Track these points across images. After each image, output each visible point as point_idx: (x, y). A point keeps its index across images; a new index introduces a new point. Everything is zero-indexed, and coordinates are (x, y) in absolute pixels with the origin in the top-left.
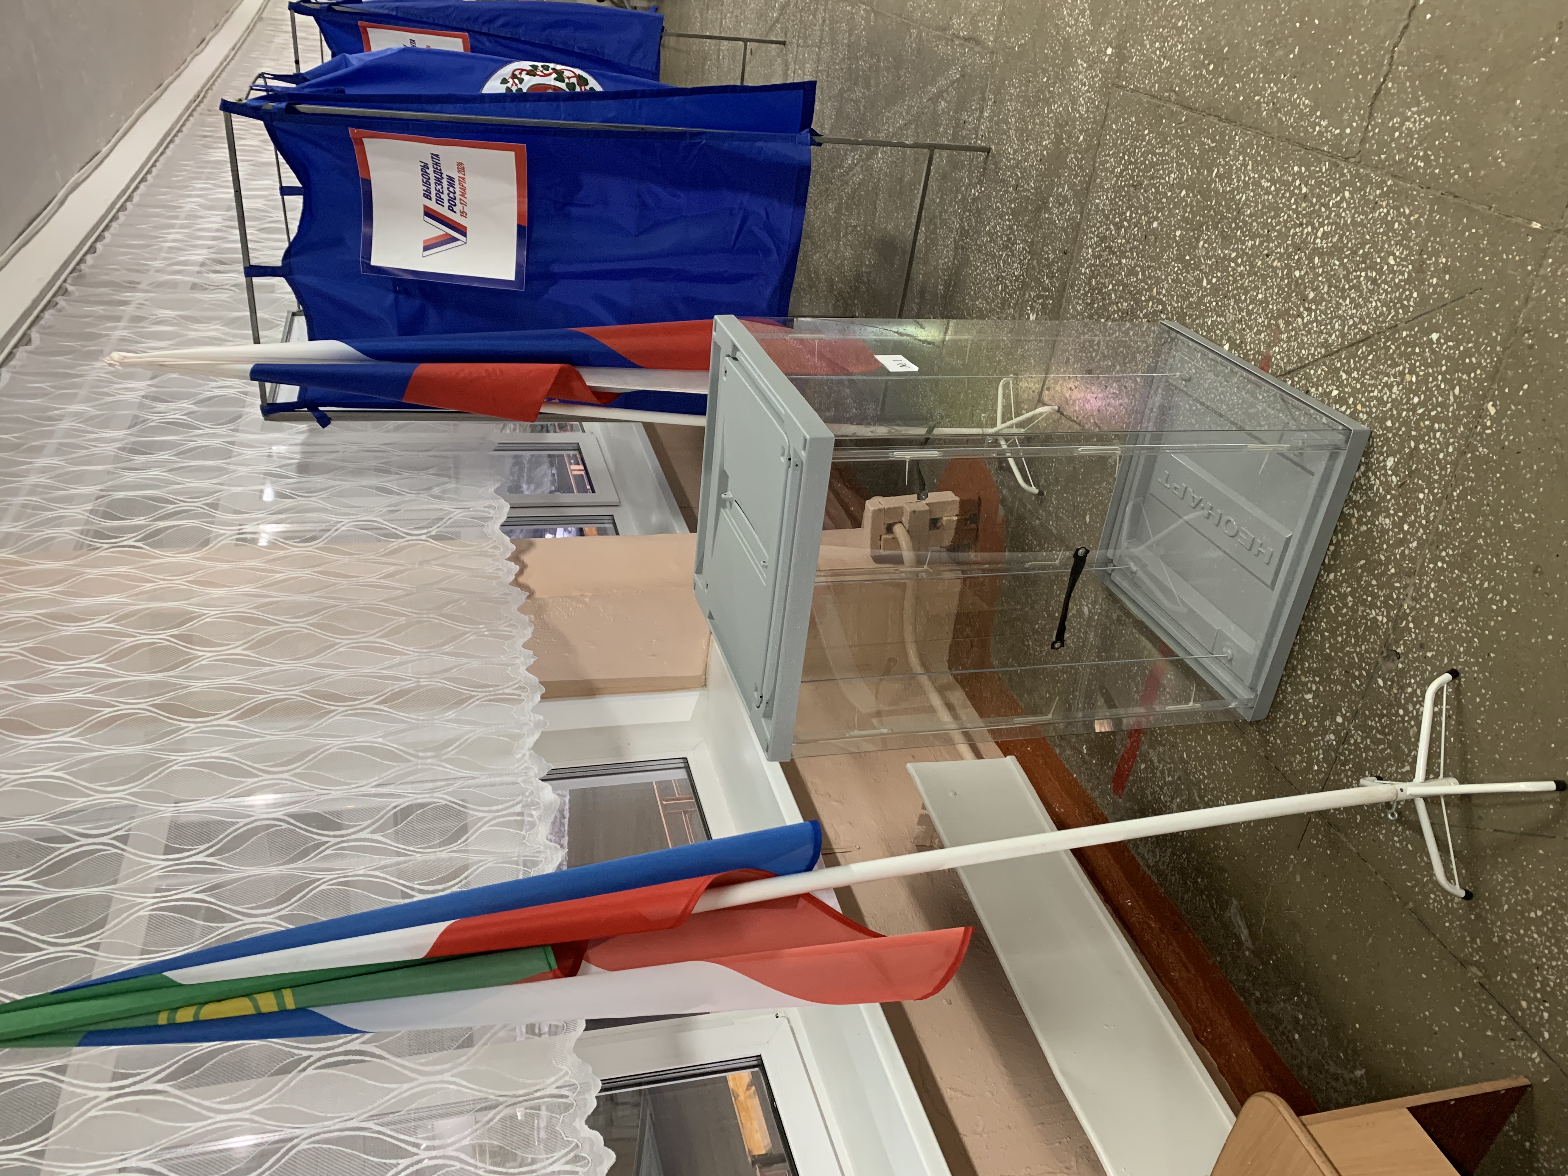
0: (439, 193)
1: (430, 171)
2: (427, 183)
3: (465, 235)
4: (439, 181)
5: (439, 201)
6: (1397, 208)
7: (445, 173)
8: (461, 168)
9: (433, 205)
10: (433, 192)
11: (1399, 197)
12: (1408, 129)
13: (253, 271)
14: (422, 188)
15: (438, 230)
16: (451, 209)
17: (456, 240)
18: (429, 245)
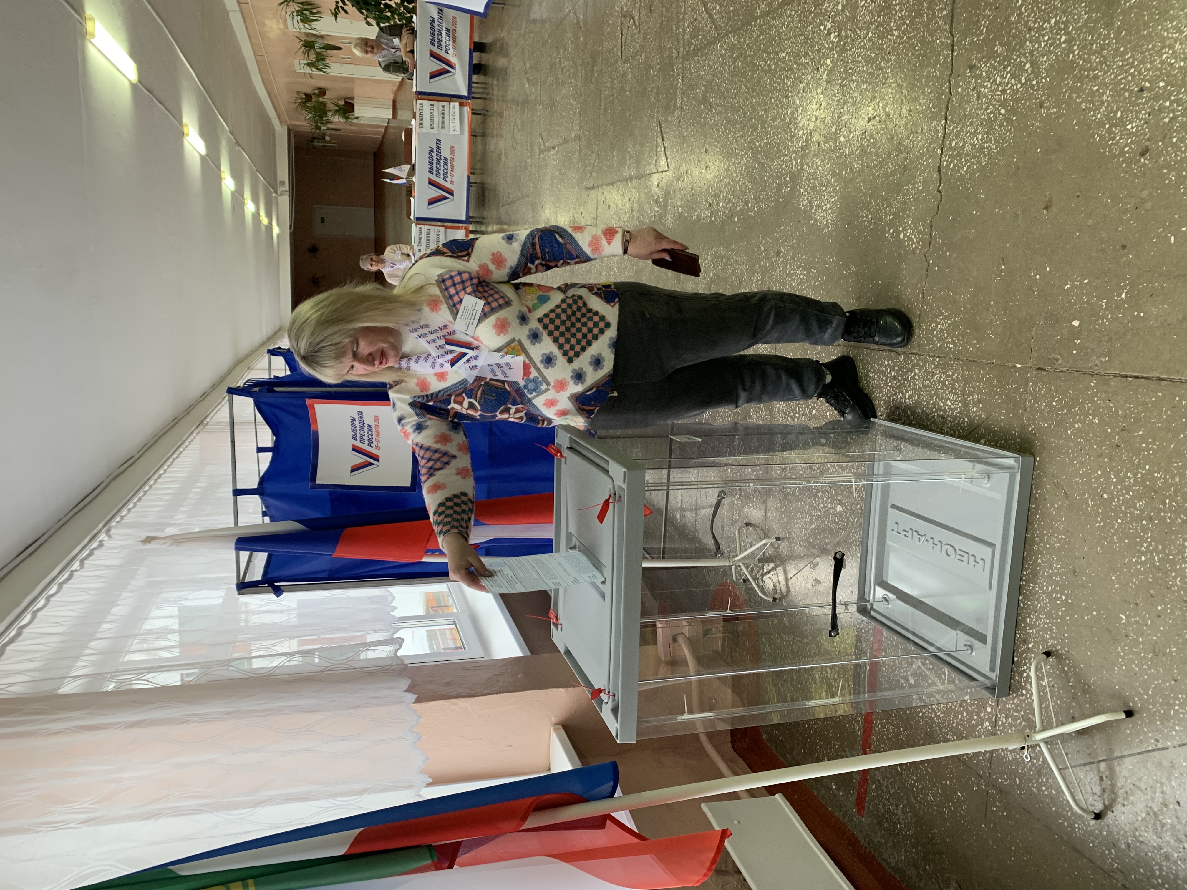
0: (362, 436)
1: (357, 422)
2: (354, 430)
3: (378, 461)
4: (362, 428)
5: (362, 441)
6: (945, 373)
7: (366, 422)
8: (376, 419)
9: (358, 444)
10: (358, 435)
11: (945, 367)
12: (941, 329)
13: (238, 492)
14: (351, 433)
15: (361, 459)
16: (370, 445)
17: (372, 464)
18: (354, 469)
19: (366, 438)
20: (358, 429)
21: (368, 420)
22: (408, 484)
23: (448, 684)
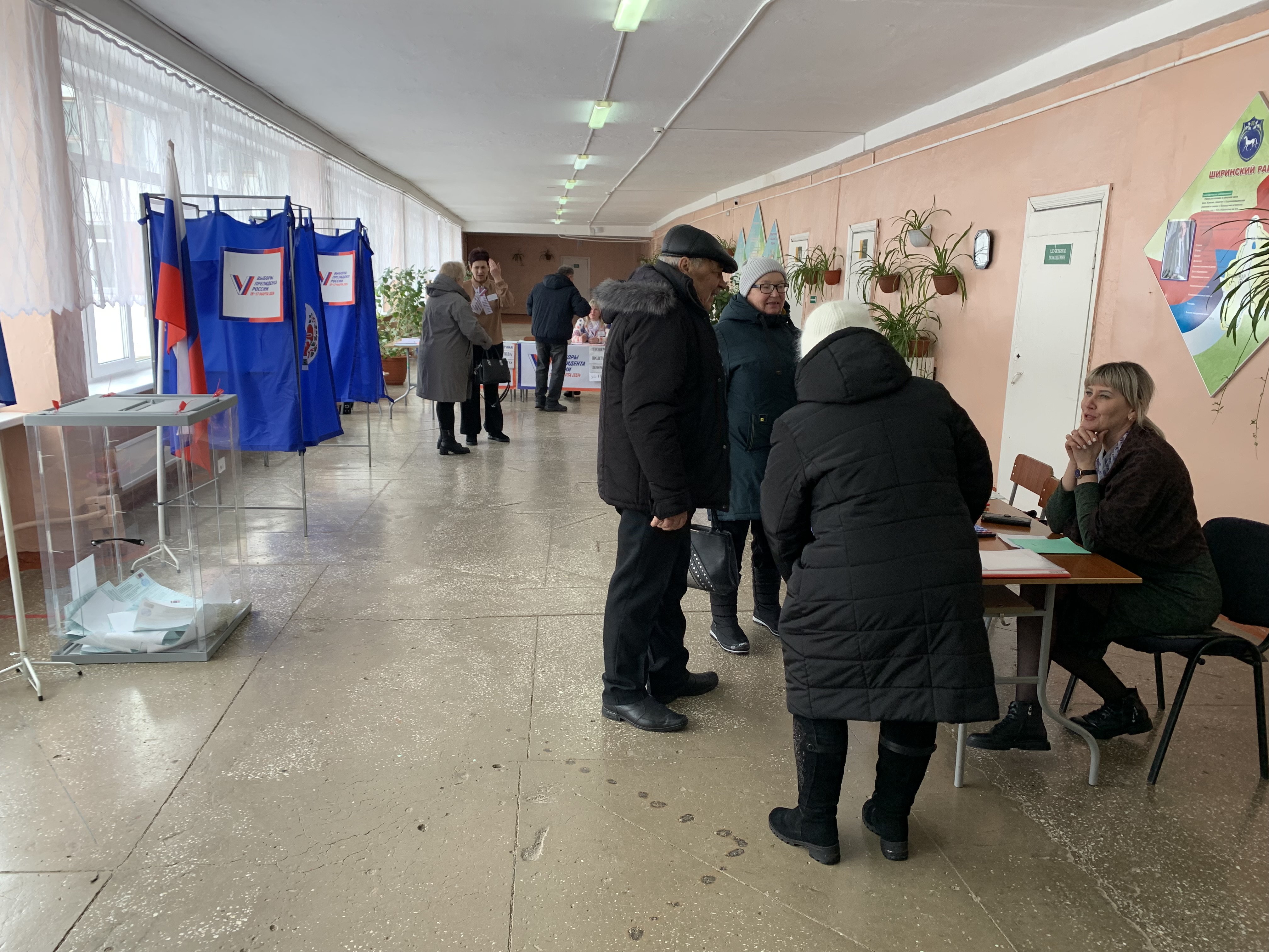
0: (260, 283)
1: (270, 280)
2: (264, 278)
3: (243, 294)
4: (266, 284)
5: (257, 283)
7: (270, 287)
8: (272, 293)
9: (255, 281)
10: (261, 281)
13: (216, 198)
14: (262, 276)
15: (244, 283)
16: (254, 288)
17: (240, 289)
18: (236, 278)
19: (259, 286)
20: (266, 281)
21: (271, 288)
22: (224, 314)
23: (67, 339)
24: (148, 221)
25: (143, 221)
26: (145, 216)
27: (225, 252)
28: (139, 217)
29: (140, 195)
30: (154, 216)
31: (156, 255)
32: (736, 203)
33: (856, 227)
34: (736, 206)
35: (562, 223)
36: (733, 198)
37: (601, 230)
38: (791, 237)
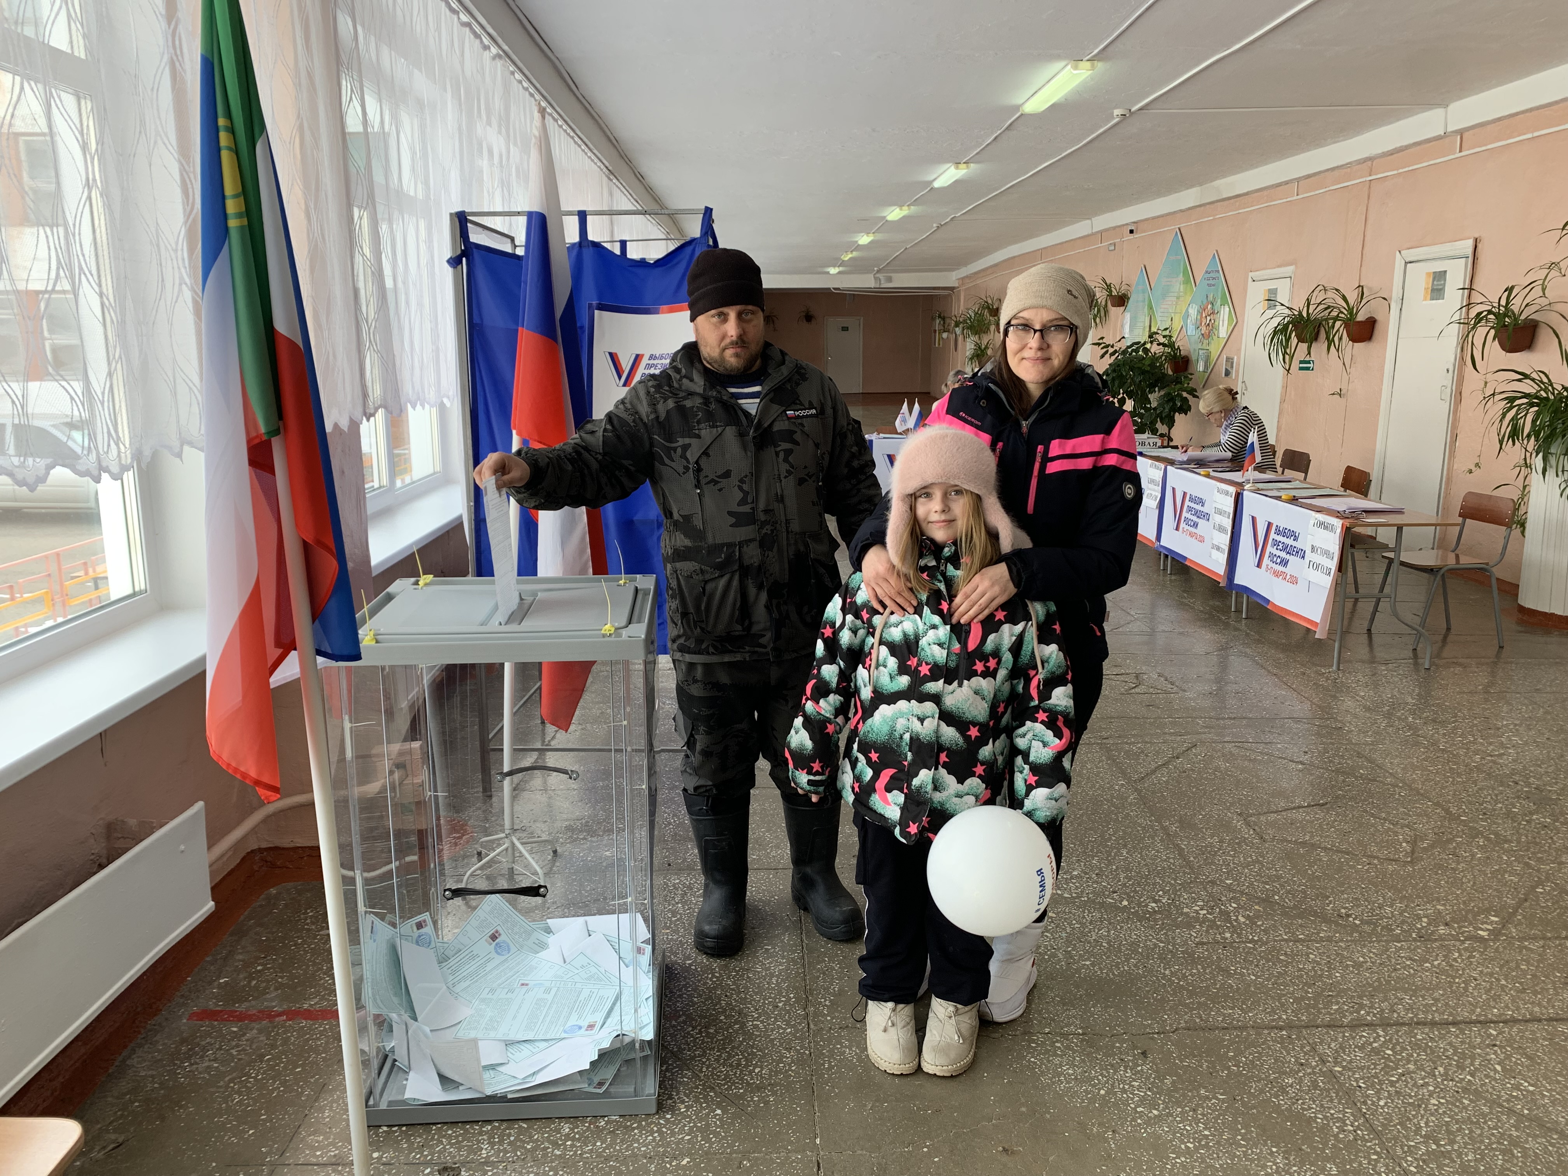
0: (654, 366)
2: (662, 357)
3: (624, 385)
5: (649, 366)
6: (793, 1062)
9: (645, 361)
11: (801, 1062)
12: (845, 1052)
13: (582, 216)
14: (658, 353)
15: (626, 365)
17: (620, 377)
18: (613, 357)
24: (464, 259)
25: (455, 262)
26: (459, 252)
27: (596, 312)
28: (448, 254)
29: (451, 214)
30: (476, 253)
31: (476, 320)
32: (1131, 232)
33: (1409, 254)
34: (1131, 236)
35: (839, 273)
36: (1127, 224)
37: (890, 280)
38: (1251, 274)
